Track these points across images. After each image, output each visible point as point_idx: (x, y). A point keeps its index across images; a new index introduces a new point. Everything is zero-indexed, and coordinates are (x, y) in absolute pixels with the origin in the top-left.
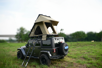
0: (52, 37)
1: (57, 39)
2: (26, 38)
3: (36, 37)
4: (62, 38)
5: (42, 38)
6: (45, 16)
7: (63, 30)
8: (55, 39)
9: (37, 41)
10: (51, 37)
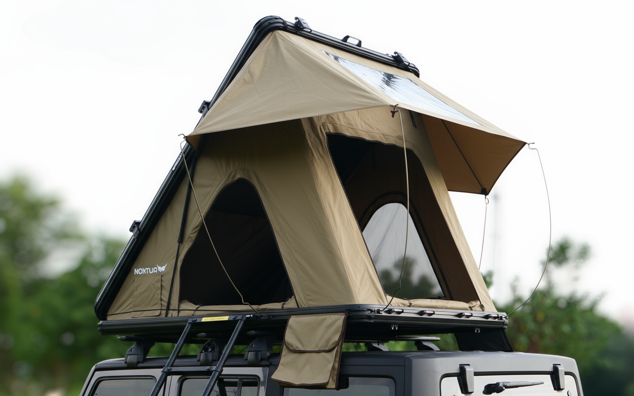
0: (421, 347)
1: (478, 385)
2: (68, 339)
3: (198, 326)
4: (555, 375)
5: (286, 358)
6: (342, 46)
7: (584, 253)
8: (461, 375)
9: (204, 382)
10: (398, 346)
